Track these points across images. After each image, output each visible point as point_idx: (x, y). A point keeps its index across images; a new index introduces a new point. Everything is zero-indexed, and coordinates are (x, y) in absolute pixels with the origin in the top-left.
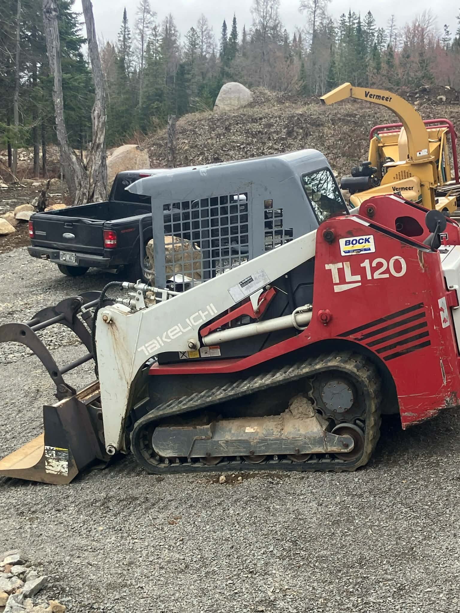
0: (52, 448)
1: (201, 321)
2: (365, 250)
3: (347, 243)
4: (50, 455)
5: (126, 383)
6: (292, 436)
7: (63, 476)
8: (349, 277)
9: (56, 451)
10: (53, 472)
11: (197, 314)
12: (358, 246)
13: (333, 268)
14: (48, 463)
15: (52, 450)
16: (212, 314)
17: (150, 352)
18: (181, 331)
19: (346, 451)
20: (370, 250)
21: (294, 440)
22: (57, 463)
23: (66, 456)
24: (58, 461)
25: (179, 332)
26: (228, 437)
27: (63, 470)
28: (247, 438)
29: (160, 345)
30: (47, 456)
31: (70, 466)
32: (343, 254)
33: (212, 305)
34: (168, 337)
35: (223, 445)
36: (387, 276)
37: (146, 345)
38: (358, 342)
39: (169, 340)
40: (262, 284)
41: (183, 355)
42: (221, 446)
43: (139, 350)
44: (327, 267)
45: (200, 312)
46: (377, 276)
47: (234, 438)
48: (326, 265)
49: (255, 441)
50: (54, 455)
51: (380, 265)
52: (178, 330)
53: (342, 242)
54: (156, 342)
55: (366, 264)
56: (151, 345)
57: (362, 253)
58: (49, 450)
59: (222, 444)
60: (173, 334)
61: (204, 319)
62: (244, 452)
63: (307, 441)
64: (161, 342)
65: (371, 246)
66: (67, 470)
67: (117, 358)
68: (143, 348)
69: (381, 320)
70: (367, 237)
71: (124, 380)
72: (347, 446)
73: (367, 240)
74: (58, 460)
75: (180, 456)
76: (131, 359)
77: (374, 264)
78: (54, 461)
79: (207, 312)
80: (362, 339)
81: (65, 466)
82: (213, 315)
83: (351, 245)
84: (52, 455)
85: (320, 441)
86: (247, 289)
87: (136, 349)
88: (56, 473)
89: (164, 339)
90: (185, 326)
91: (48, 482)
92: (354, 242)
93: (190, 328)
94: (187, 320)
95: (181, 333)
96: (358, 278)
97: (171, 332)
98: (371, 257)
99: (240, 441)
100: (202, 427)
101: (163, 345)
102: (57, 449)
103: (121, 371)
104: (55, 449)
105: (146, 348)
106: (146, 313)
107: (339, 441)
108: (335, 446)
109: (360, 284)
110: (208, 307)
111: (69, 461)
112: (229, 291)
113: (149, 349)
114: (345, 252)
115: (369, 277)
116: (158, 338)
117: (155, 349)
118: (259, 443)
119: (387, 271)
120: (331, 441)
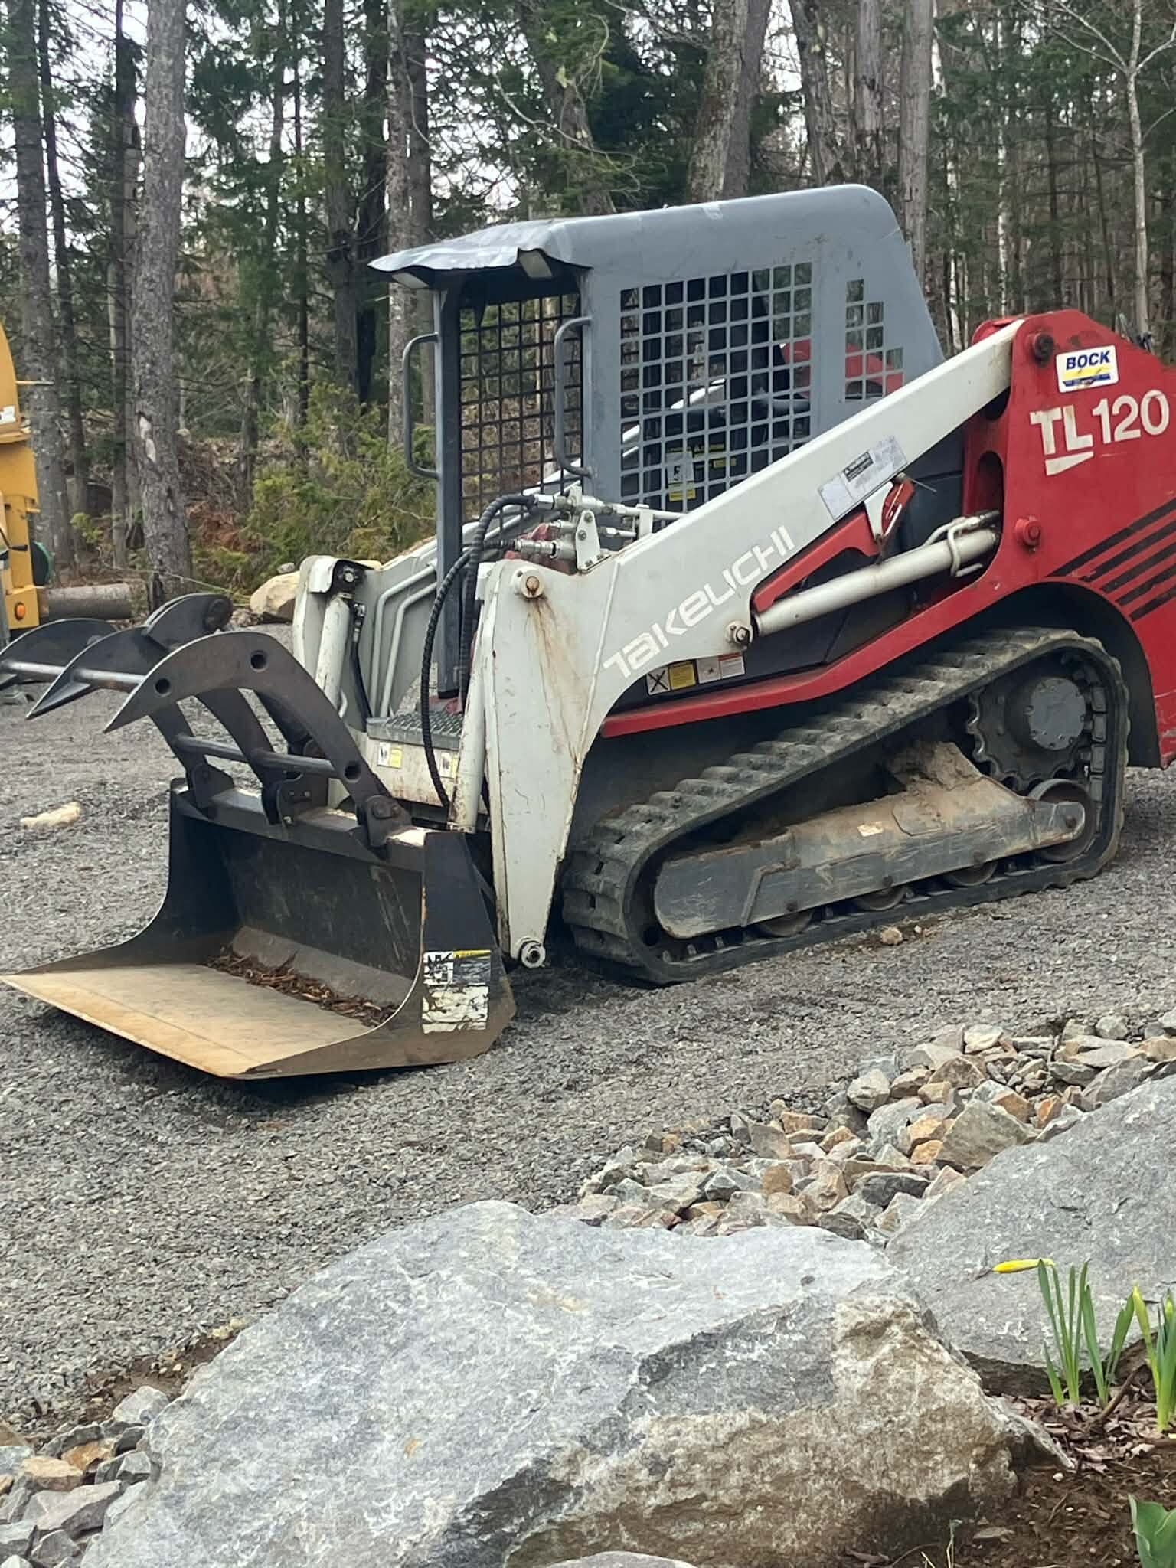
0: (444, 955)
1: (757, 572)
2: (1102, 378)
3: (1071, 364)
4: (438, 976)
5: (570, 760)
6: (966, 824)
7: (473, 1030)
8: (1073, 441)
9: (454, 961)
10: (444, 1028)
11: (749, 555)
12: (1089, 371)
13: (1043, 419)
14: (432, 1001)
15: (447, 960)
16: (783, 552)
17: (635, 667)
18: (710, 603)
19: (1070, 836)
20: (1108, 377)
21: (974, 831)
22: (457, 996)
23: (484, 970)
24: (460, 991)
25: (706, 606)
26: (832, 854)
27: (473, 1014)
28: (873, 848)
29: (661, 645)
30: (429, 982)
31: (492, 999)
32: (1063, 388)
33: (782, 530)
34: (679, 622)
35: (825, 875)
36: (1136, 433)
37: (626, 650)
38: (1085, 585)
39: (680, 631)
40: (889, 471)
41: (658, 682)
42: (822, 880)
43: (606, 665)
44: (1035, 418)
45: (757, 550)
46: (1120, 435)
47: (848, 854)
48: (1032, 415)
49: (893, 851)
50: (450, 974)
51: (1126, 409)
52: (704, 601)
53: (1061, 360)
54: (651, 638)
55: (1102, 409)
56: (637, 647)
57: (1096, 384)
58: (436, 963)
59: (823, 875)
60: (692, 611)
61: (765, 566)
62: (871, 883)
63: (998, 829)
64: (661, 637)
65: (1111, 368)
66: (485, 1011)
67: (550, 696)
68: (617, 658)
69: (1126, 533)
70: (1104, 350)
71: (566, 752)
72: (1071, 825)
73: (1105, 357)
74: (460, 986)
75: (722, 927)
76: (586, 692)
77: (1116, 411)
78: (448, 994)
79: (770, 550)
80: (1093, 578)
81: (481, 1000)
82: (785, 555)
83: (1077, 368)
84: (445, 975)
85: (1022, 825)
86: (858, 483)
87: (601, 663)
88: (452, 1028)
89: (670, 629)
90: (720, 588)
91: (427, 1061)
92: (1083, 361)
93: (731, 592)
94: (726, 574)
95: (710, 609)
96: (1088, 440)
97: (687, 609)
98: (1110, 393)
99: (860, 858)
100: (774, 841)
101: (666, 644)
102: (460, 953)
103: (559, 729)
104: (453, 955)
105: (625, 658)
106: (627, 564)
107: (1060, 815)
108: (1051, 830)
109: (1090, 454)
110: (774, 536)
111: (493, 984)
112: (820, 491)
113: (632, 660)
114: (1067, 384)
115: (1107, 439)
116: (656, 628)
117: (646, 659)
118: (902, 853)
119: (1138, 424)
120: (1043, 819)
